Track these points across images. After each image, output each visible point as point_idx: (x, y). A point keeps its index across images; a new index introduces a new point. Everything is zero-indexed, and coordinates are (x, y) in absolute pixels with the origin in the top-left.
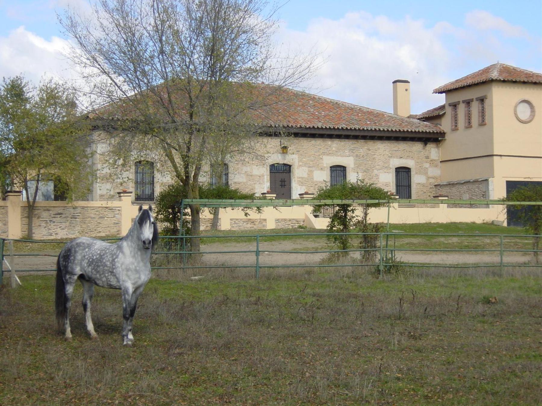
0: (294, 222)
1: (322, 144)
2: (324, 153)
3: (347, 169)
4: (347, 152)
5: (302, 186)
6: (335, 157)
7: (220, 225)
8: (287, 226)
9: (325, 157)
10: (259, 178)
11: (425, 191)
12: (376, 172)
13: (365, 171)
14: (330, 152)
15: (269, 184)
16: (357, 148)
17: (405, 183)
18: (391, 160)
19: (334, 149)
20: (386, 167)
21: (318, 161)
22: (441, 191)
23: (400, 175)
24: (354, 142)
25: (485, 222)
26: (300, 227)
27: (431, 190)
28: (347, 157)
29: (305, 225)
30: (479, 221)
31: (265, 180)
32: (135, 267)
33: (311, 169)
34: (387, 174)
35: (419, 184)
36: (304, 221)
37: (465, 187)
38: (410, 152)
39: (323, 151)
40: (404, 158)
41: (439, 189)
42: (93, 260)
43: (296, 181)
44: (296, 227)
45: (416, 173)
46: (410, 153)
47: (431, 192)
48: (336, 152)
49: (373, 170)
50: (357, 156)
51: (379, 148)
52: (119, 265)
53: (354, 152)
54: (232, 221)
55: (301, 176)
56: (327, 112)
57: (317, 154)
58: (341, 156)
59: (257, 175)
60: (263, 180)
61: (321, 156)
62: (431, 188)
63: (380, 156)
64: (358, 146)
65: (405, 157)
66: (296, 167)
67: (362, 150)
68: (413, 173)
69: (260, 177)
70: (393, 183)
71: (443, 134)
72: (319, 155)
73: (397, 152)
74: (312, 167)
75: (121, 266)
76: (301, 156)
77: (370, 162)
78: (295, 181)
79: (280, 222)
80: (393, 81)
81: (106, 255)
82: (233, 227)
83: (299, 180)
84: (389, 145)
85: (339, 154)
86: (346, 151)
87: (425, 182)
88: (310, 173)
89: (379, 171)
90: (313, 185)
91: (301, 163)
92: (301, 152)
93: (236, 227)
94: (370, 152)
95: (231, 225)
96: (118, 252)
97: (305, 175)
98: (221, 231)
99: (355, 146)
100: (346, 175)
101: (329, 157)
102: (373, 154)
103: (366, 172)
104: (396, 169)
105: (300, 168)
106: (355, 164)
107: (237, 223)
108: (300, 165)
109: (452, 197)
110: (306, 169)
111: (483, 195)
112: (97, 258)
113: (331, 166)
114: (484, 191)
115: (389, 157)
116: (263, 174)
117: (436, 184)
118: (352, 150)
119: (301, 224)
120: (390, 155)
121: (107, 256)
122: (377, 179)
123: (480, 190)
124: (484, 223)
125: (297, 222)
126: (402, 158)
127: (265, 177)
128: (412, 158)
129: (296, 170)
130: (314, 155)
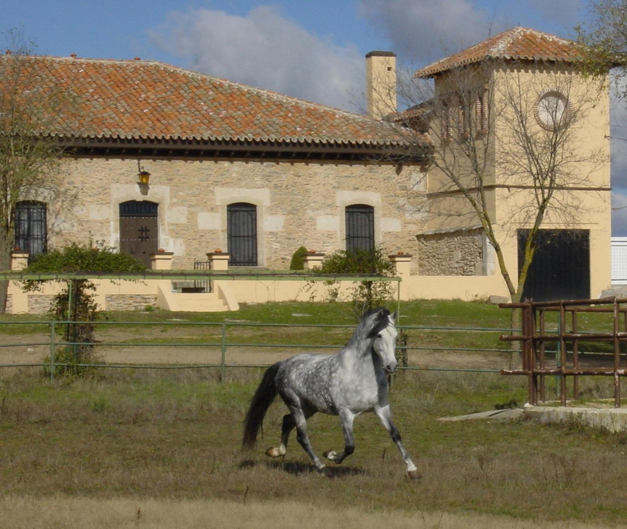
0: (139, 300)
1: (213, 167)
2: (216, 183)
3: (258, 209)
4: (258, 180)
5: (176, 238)
6: (237, 189)
7: (11, 306)
8: (126, 306)
9: (218, 190)
10: (100, 224)
11: (399, 245)
12: (309, 213)
13: (290, 213)
14: (228, 180)
15: (118, 236)
16: (277, 173)
17: (365, 232)
18: (339, 193)
19: (234, 175)
20: (328, 206)
21: (206, 195)
22: (426, 246)
23: (355, 217)
24: (270, 163)
25: (478, 298)
26: (148, 309)
27: (410, 244)
28: (258, 187)
29: (157, 305)
30: (467, 297)
31: (112, 230)
32: (356, 387)
33: (193, 209)
34: (330, 216)
35: (389, 233)
36: (156, 299)
37: (456, 239)
38: (371, 178)
39: (215, 179)
40: (361, 190)
41: (423, 243)
42: (308, 375)
43: (167, 230)
44: (142, 308)
45: (384, 215)
46: (372, 181)
47: (411, 248)
48: (239, 180)
49: (306, 210)
50: (276, 186)
51: (316, 174)
52: (337, 383)
53: (271, 180)
54: (31, 300)
55: (176, 222)
56: (231, 111)
57: (204, 184)
58: (248, 188)
59: (96, 221)
60: (107, 229)
61: (211, 188)
62: (410, 240)
63: (317, 186)
64: (277, 170)
65: (363, 187)
66: (166, 207)
67: (284, 176)
68: (378, 214)
69: (102, 223)
70: (341, 232)
71: (429, 149)
72: (208, 186)
73: (350, 179)
74: (195, 206)
75: (339, 385)
76: (175, 188)
77: (299, 197)
78: (163, 230)
79: (114, 301)
80: (367, 53)
81: (323, 368)
82: (33, 309)
83: (170, 228)
84: (333, 166)
85: (244, 183)
86: (256, 179)
87: (400, 230)
88: (192, 216)
89: (316, 213)
90: (198, 236)
91: (175, 200)
92: (175, 180)
93: (39, 308)
94: (300, 179)
95: (29, 305)
96: (338, 364)
97: (183, 220)
98: (10, 315)
99: (273, 169)
100: (256, 220)
101: (225, 189)
102: (305, 183)
103: (292, 214)
104: (348, 208)
105: (174, 208)
106: (273, 200)
107: (39, 303)
108: (174, 203)
109: (440, 256)
110: (184, 210)
111: (480, 253)
112: (312, 373)
113: (229, 204)
114: (480, 246)
115: (334, 187)
116: (107, 219)
117: (420, 233)
118: (267, 177)
119: (151, 304)
120: (335, 184)
121: (325, 369)
122: (312, 225)
123: (476, 245)
124: (475, 301)
125: (143, 300)
126: (358, 189)
127: (112, 223)
128: (376, 189)
129: (166, 210)
130: (199, 185)
